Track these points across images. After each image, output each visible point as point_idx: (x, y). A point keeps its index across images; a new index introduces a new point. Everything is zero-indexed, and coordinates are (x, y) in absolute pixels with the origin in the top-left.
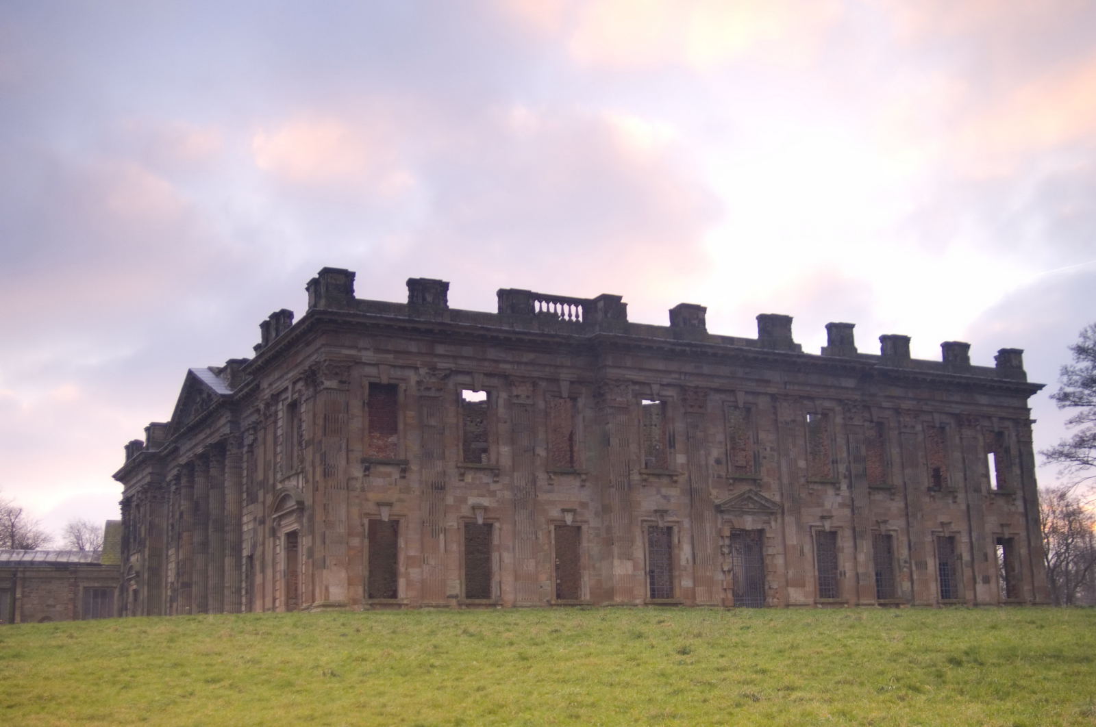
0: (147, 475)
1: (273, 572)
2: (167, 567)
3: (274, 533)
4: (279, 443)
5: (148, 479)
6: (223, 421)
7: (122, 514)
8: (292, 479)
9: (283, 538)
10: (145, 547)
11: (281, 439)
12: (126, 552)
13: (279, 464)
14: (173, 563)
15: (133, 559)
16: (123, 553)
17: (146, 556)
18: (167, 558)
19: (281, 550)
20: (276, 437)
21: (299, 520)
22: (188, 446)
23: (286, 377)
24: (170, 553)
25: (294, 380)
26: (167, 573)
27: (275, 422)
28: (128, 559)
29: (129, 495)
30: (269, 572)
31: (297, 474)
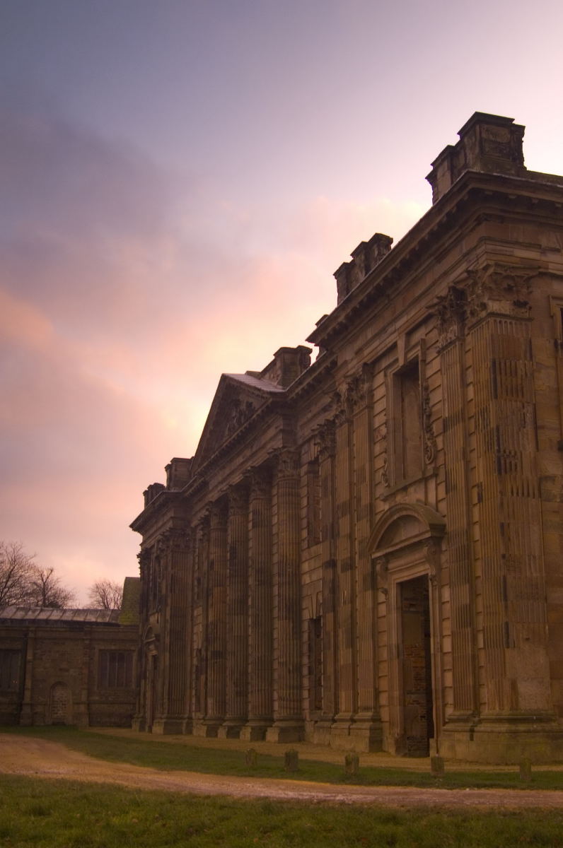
0: (168, 521)
1: (374, 647)
2: (192, 631)
3: (373, 582)
4: (380, 438)
5: (170, 524)
6: (272, 432)
7: (140, 568)
8: (411, 490)
9: (393, 592)
10: (166, 605)
11: (384, 430)
12: (145, 611)
13: (381, 471)
14: (201, 625)
15: (153, 619)
16: (141, 612)
17: (168, 617)
18: (192, 620)
19: (389, 611)
20: (372, 431)
21: (434, 558)
22: (220, 478)
23: (391, 329)
24: (195, 613)
25: (411, 327)
26: (192, 638)
27: (370, 407)
28: (147, 620)
29: (149, 546)
30: (365, 647)
31: (425, 480)
